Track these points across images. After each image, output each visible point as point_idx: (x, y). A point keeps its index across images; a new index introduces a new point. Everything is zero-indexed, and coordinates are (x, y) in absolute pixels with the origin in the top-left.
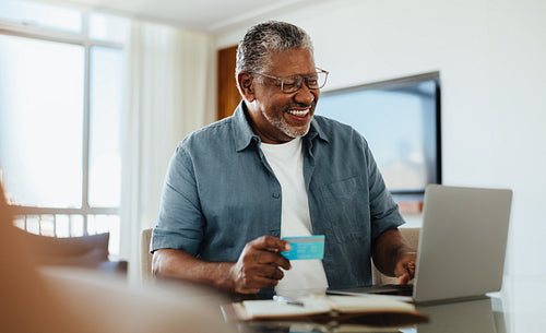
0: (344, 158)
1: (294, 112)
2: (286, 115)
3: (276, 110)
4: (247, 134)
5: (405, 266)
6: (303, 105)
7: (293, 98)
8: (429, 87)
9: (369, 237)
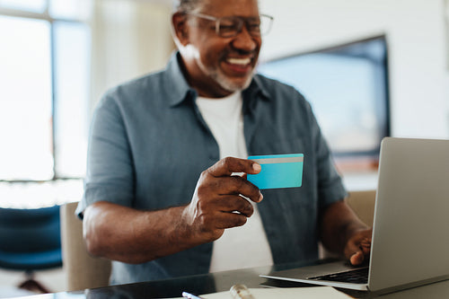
0: (288, 117)
1: (233, 61)
2: (223, 65)
3: (212, 57)
4: (182, 87)
5: (357, 243)
6: (242, 53)
7: (231, 44)
8: (376, 50)
9: (315, 206)
